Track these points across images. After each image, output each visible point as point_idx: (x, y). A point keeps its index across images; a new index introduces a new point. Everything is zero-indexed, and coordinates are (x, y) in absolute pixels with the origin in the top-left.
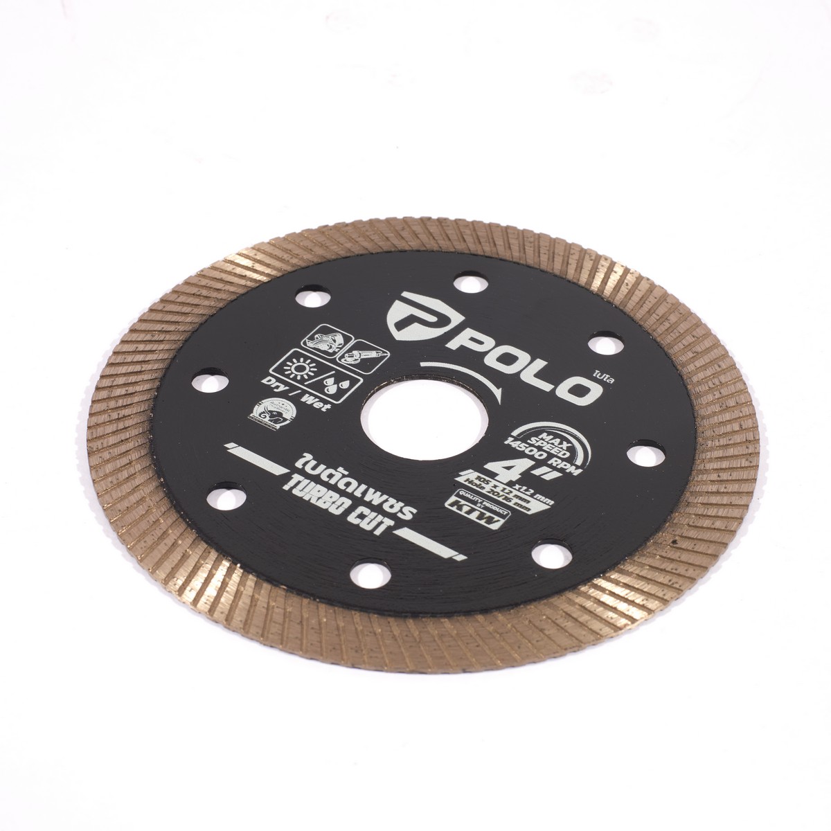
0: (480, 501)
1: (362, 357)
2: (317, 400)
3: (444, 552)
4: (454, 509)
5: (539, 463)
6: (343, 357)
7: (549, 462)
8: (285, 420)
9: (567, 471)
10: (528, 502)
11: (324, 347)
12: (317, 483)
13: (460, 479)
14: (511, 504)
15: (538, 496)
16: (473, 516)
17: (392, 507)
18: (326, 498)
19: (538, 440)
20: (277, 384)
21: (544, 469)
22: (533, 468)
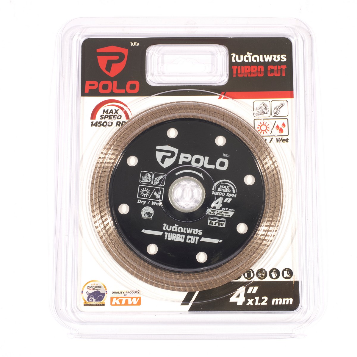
0: (216, 219)
1: (159, 179)
2: (156, 202)
3: (216, 241)
4: (211, 225)
5: (225, 197)
6: (154, 182)
7: (227, 196)
8: (152, 214)
9: (233, 197)
10: (228, 213)
11: (147, 181)
12: (172, 233)
13: (207, 213)
14: (224, 216)
15: (230, 210)
16: (217, 225)
17: (195, 232)
18: (178, 237)
19: (220, 189)
20: (142, 201)
21: (227, 199)
22: (224, 200)
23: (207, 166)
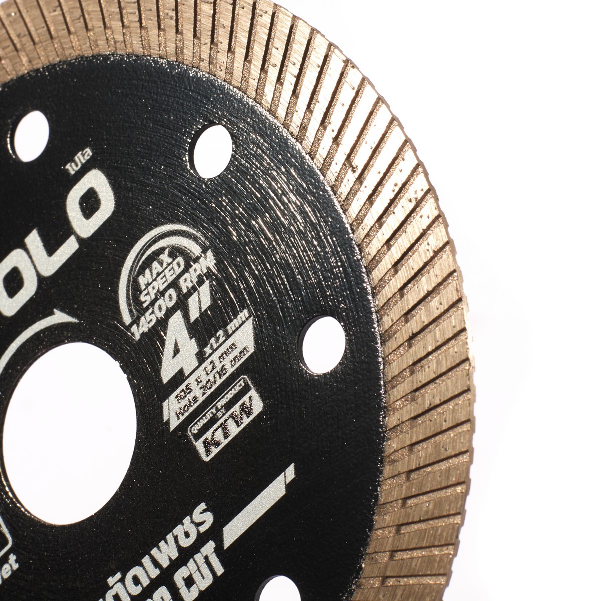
0: (214, 410)
3: (275, 491)
4: (215, 451)
5: (182, 304)
7: (185, 291)
9: (205, 271)
10: (235, 345)
13: (174, 424)
14: (230, 370)
15: (231, 327)
16: (234, 430)
17: (187, 535)
19: (146, 292)
21: (193, 302)
22: (186, 316)
23: (50, 265)
